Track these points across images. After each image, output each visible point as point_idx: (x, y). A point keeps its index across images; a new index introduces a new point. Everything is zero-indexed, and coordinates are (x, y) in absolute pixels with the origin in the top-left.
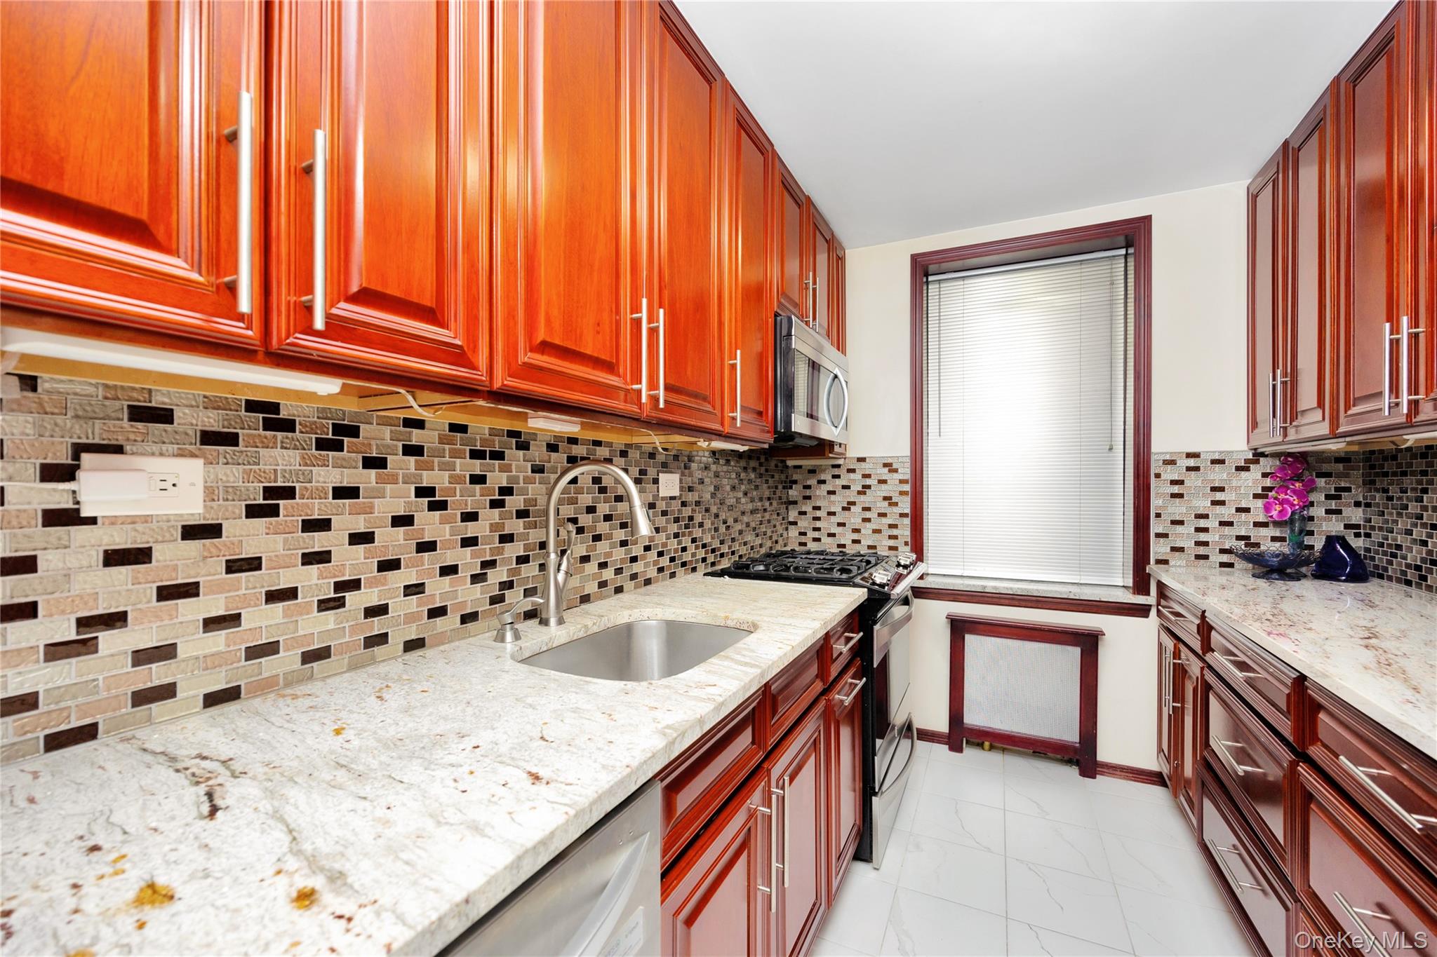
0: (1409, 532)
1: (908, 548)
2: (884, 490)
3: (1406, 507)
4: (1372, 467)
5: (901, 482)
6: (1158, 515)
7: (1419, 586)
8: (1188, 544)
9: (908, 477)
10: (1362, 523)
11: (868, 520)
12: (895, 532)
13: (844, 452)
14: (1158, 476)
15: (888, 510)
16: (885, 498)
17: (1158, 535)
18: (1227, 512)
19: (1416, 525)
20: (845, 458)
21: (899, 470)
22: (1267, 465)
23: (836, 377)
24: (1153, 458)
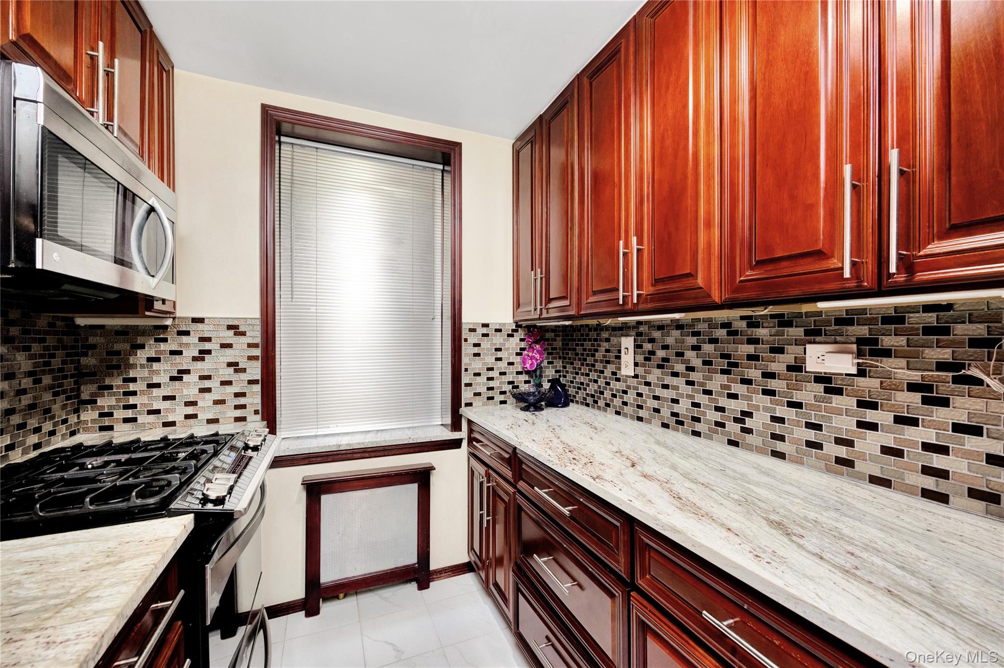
0: (588, 375)
1: (259, 417)
2: (230, 355)
3: (585, 360)
4: (567, 335)
5: (250, 345)
6: (466, 370)
7: (594, 407)
8: (483, 389)
9: (258, 340)
10: (562, 369)
11: (209, 390)
12: (242, 401)
13: (172, 310)
14: (466, 340)
15: (234, 377)
16: (230, 365)
17: (467, 385)
18: (503, 365)
19: (590, 370)
20: (174, 318)
21: (248, 333)
22: (521, 334)
23: (152, 209)
24: (464, 326)
